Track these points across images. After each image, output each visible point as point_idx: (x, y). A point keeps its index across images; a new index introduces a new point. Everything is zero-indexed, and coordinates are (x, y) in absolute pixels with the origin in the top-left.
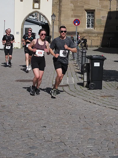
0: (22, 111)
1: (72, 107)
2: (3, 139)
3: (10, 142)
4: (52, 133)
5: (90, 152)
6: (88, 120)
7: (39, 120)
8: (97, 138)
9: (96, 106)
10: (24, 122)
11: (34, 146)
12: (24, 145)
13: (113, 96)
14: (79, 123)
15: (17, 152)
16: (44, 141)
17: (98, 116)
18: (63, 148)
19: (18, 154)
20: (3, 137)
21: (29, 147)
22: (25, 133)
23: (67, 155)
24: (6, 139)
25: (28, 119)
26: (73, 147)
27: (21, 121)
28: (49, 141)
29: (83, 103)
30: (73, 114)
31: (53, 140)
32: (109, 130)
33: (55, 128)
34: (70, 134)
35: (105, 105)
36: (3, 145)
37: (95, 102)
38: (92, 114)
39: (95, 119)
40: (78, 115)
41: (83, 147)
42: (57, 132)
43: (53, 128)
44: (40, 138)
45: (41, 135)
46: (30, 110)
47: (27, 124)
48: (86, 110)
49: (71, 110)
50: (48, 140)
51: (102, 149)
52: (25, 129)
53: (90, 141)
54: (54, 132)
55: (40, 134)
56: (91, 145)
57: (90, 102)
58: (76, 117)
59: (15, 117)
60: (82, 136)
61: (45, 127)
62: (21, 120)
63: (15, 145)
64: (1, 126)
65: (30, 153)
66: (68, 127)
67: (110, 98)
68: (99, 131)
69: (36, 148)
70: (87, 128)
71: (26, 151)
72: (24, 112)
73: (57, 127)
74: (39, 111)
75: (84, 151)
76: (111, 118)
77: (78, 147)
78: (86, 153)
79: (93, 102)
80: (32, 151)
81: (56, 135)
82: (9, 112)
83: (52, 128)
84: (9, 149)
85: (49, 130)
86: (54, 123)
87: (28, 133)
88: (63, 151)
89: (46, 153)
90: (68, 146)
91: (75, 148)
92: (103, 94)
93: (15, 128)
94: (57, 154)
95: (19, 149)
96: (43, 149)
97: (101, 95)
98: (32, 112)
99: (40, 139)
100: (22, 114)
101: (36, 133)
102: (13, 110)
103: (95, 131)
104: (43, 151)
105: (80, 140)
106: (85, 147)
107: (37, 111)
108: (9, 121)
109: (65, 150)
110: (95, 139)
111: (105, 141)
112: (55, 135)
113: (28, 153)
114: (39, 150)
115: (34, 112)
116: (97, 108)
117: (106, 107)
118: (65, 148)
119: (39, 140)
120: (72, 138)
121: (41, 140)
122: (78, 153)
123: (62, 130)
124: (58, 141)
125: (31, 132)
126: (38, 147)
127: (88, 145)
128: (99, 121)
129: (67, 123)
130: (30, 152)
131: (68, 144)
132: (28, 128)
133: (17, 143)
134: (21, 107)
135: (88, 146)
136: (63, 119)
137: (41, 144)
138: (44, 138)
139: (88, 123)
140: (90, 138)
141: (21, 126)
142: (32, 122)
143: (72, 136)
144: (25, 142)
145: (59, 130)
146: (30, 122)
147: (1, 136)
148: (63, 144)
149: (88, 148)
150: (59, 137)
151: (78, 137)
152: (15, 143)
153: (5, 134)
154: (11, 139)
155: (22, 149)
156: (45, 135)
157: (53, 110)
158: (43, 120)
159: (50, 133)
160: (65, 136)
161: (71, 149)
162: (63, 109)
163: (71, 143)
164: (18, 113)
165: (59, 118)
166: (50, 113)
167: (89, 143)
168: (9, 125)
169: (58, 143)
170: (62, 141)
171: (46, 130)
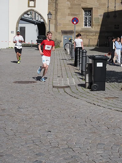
0: (24, 115)
1: (76, 110)
2: (6, 145)
3: (15, 149)
4: (58, 138)
5: (100, 158)
6: (95, 124)
7: (43, 124)
8: (107, 143)
9: (101, 108)
10: (28, 127)
11: (40, 153)
12: (29, 152)
13: (118, 98)
14: (85, 127)
15: (23, 159)
16: (51, 146)
17: (104, 119)
18: (71, 154)
19: (24, 162)
20: (7, 143)
21: (35, 154)
22: (29, 139)
23: (76, 162)
24: (9, 145)
25: (31, 123)
26: (82, 153)
27: (24, 126)
28: (56, 147)
29: (87, 106)
30: (78, 117)
31: (60, 146)
32: (117, 134)
33: (60, 133)
34: (78, 139)
35: (110, 107)
36: (7, 152)
37: (99, 104)
38: (98, 117)
39: (102, 122)
40: (84, 118)
41: (93, 153)
42: (63, 137)
44: (46, 143)
45: (46, 140)
46: (32, 114)
47: (31, 128)
48: (91, 113)
49: (76, 113)
50: (55, 146)
51: (113, 155)
52: (29, 134)
53: (99, 146)
55: (45, 139)
57: (95, 104)
58: (82, 120)
59: (16, 121)
60: (90, 141)
61: (50, 132)
62: (24, 124)
63: (20, 151)
64: (4, 131)
65: (37, 161)
66: (74, 131)
67: (114, 100)
68: (108, 135)
69: (43, 155)
70: (95, 132)
71: (32, 159)
72: (26, 115)
73: (62, 131)
74: (42, 114)
75: (95, 157)
76: (119, 121)
77: (87, 153)
78: (96, 160)
79: (97, 104)
80: (39, 158)
81: (63, 140)
82: (11, 116)
83: (57, 132)
84: (14, 157)
85: (55, 134)
86: (59, 127)
88: (72, 157)
89: (54, 160)
90: (77, 152)
91: (85, 154)
92: (107, 96)
93: (18, 133)
94: (65, 161)
95: (25, 156)
96: (51, 155)
97: (105, 97)
98: (34, 115)
99: (46, 145)
100: (24, 118)
101: (41, 139)
102: (15, 114)
103: (104, 136)
104: (51, 158)
105: (88, 146)
106: (95, 153)
107: (40, 115)
108: (11, 125)
109: (74, 156)
110: (104, 144)
111: (116, 146)
112: (61, 140)
113: (35, 160)
114: (47, 157)
115: (37, 116)
116: (103, 111)
117: (111, 109)
118: (74, 154)
120: (80, 143)
121: (48, 146)
122: (88, 160)
124: (65, 147)
125: (36, 137)
126: (44, 153)
127: (98, 151)
128: (107, 125)
129: (73, 127)
130: (37, 159)
131: (76, 150)
132: (32, 133)
133: (22, 150)
134: (22, 110)
135: (98, 152)
136: (68, 122)
137: (48, 150)
138: (50, 143)
139: (95, 126)
140: (98, 143)
141: (24, 130)
142: (36, 127)
143: (79, 141)
144: (30, 148)
145: (65, 135)
146: (34, 127)
147: (4, 142)
148: (71, 150)
149: (98, 154)
150: (66, 143)
151: (87, 142)
152: (20, 149)
153: (8, 140)
154: (15, 145)
155: (28, 156)
156: (51, 141)
157: (57, 113)
158: (47, 124)
159: (56, 138)
160: (72, 142)
161: (81, 155)
162: (67, 112)
163: (80, 149)
164: (20, 116)
165: (64, 121)
166: (54, 117)
167: (99, 149)
168: (11, 129)
169: (66, 149)
170: (70, 147)
171: (51, 135)
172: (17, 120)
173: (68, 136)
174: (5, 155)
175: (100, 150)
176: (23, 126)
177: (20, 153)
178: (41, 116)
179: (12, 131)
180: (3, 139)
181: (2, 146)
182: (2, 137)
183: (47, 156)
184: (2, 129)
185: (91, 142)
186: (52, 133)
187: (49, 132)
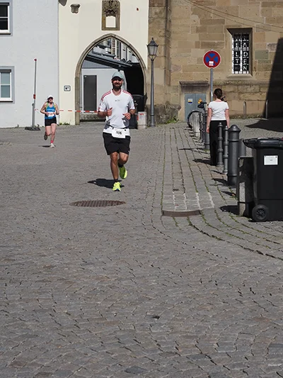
0: (97, 279)
1: (218, 267)
2: (56, 349)
3: (77, 357)
4: (175, 333)
6: (262, 299)
7: (141, 300)
9: (276, 262)
10: (106, 307)
11: (135, 367)
12: (111, 365)
14: (239, 307)
16: (159, 352)
18: (208, 371)
20: (58, 346)
21: (124, 369)
22: (110, 335)
24: (64, 349)
25: (113, 298)
26: (234, 366)
27: (97, 304)
28: (171, 353)
29: (242, 256)
30: (222, 283)
31: (181, 351)
33: (181, 320)
34: (222, 334)
36: (59, 366)
37: (271, 252)
38: (268, 283)
40: (236, 286)
41: (259, 367)
42: (187, 329)
43: (177, 320)
44: (148, 345)
45: (149, 337)
46: (115, 277)
47: (113, 310)
48: (251, 274)
49: (216, 273)
50: (169, 351)
52: (109, 324)
53: (273, 351)
54: (182, 329)
55: (146, 335)
56: (277, 362)
57: (260, 253)
58: (231, 290)
59: (79, 294)
60: (252, 340)
61: (158, 317)
62: (97, 300)
63: (90, 364)
64: (50, 317)
66: (213, 317)
69: (142, 371)
70: (262, 319)
72: (101, 280)
73: (186, 316)
74: (137, 278)
75: (262, 376)
77: (244, 366)
79: (267, 252)
81: (187, 337)
82: (66, 283)
84: (76, 376)
85: (169, 324)
86: (179, 307)
87: (118, 333)
88: (209, 377)
90: (220, 365)
91: (238, 369)
93: (83, 321)
95: (99, 373)
96: (160, 373)
98: (120, 279)
99: (150, 348)
100: (97, 286)
101: (137, 334)
102: (75, 277)
105: (247, 350)
106: (262, 367)
108: (67, 303)
109: (214, 374)
112: (184, 337)
114: (151, 376)
115: (126, 282)
116: (279, 268)
118: (214, 370)
119: (148, 351)
120: (226, 344)
121: (153, 351)
123: (201, 324)
124: (194, 353)
125: (124, 330)
126: (145, 368)
127: (270, 362)
129: (211, 306)
131: (219, 361)
132: (117, 322)
133: (94, 360)
134: (91, 268)
135: (269, 365)
136: (198, 296)
137: (153, 361)
138: (158, 344)
139: (261, 304)
140: (271, 344)
141: (97, 315)
142: (124, 306)
143: (226, 339)
144: (113, 356)
145: (192, 325)
146: (120, 307)
147: (52, 342)
148: (207, 359)
149: (270, 369)
150: (194, 343)
151: (243, 340)
152: (88, 359)
153: (61, 337)
154: (77, 350)
155: (107, 375)
156: (161, 338)
157: (173, 275)
158: (150, 299)
159: (171, 333)
160: (209, 341)
161: (230, 372)
162: (196, 271)
163: (227, 357)
164: (87, 283)
165: (190, 293)
166: (165, 283)
167: (272, 357)
168: (67, 313)
169: (194, 359)
170: (204, 353)
171: (161, 324)
172: (81, 291)
173: (200, 327)
174: (53, 372)
175: (274, 359)
176: (94, 304)
177: (88, 367)
178: (137, 281)
179: (69, 317)
180: (50, 335)
181: (48, 351)
182: (47, 331)
183: (150, 374)
184: (47, 313)
185: (254, 341)
186: (160, 321)
187: (156, 319)
